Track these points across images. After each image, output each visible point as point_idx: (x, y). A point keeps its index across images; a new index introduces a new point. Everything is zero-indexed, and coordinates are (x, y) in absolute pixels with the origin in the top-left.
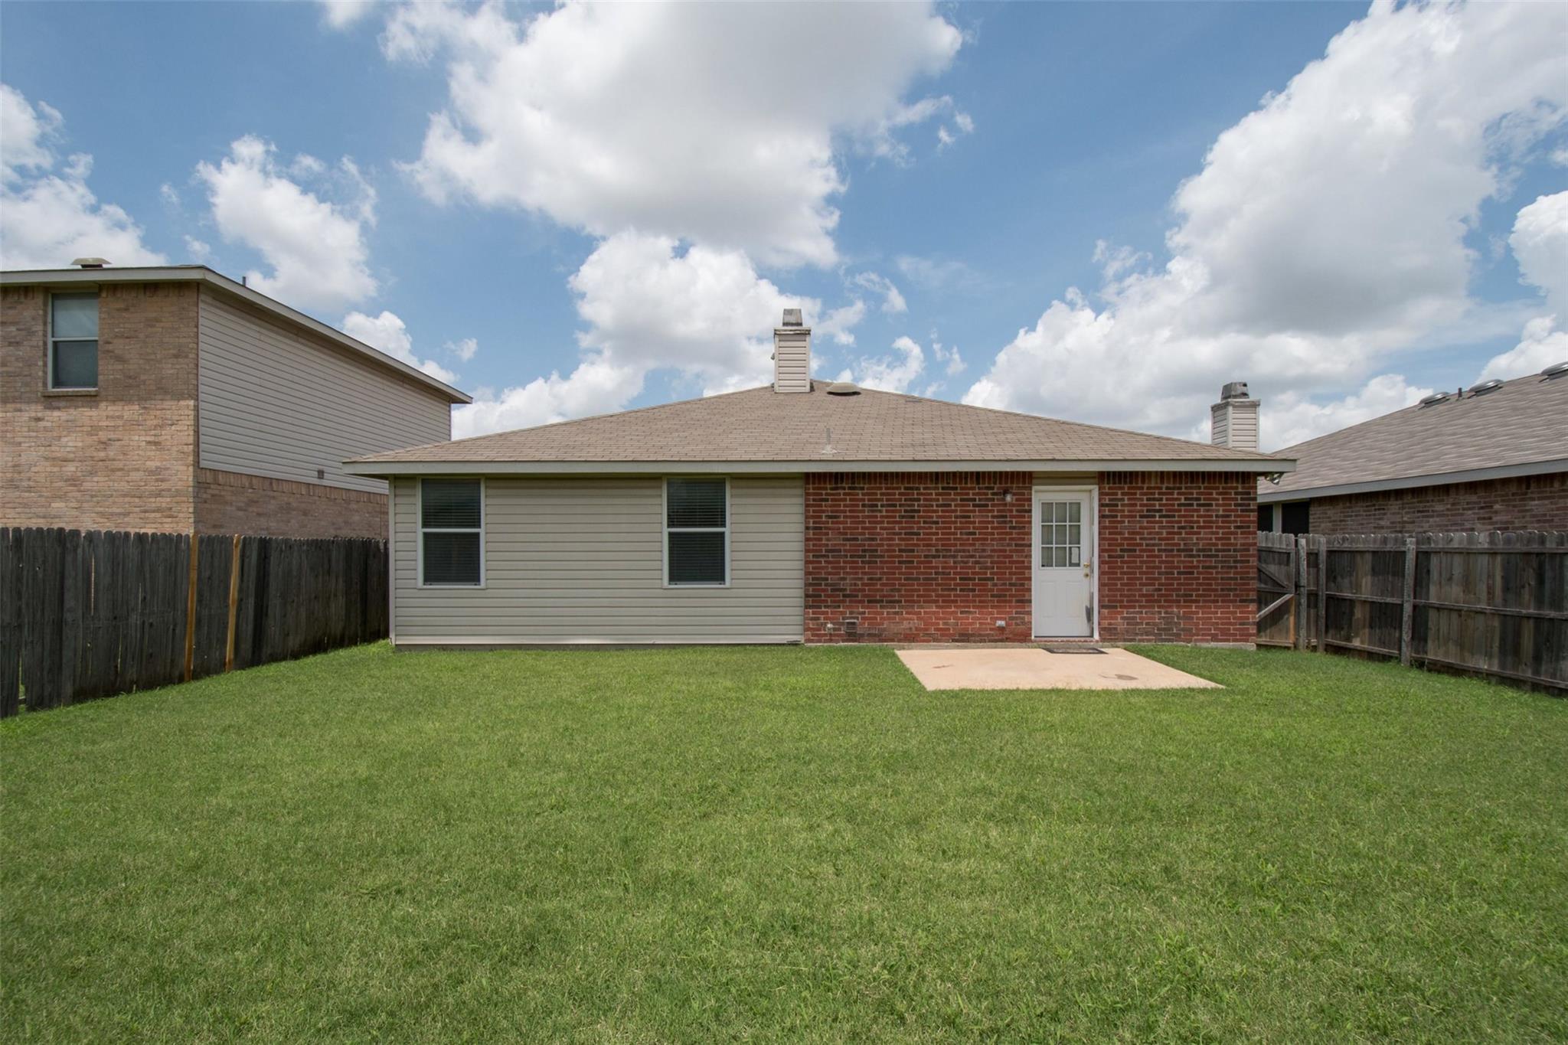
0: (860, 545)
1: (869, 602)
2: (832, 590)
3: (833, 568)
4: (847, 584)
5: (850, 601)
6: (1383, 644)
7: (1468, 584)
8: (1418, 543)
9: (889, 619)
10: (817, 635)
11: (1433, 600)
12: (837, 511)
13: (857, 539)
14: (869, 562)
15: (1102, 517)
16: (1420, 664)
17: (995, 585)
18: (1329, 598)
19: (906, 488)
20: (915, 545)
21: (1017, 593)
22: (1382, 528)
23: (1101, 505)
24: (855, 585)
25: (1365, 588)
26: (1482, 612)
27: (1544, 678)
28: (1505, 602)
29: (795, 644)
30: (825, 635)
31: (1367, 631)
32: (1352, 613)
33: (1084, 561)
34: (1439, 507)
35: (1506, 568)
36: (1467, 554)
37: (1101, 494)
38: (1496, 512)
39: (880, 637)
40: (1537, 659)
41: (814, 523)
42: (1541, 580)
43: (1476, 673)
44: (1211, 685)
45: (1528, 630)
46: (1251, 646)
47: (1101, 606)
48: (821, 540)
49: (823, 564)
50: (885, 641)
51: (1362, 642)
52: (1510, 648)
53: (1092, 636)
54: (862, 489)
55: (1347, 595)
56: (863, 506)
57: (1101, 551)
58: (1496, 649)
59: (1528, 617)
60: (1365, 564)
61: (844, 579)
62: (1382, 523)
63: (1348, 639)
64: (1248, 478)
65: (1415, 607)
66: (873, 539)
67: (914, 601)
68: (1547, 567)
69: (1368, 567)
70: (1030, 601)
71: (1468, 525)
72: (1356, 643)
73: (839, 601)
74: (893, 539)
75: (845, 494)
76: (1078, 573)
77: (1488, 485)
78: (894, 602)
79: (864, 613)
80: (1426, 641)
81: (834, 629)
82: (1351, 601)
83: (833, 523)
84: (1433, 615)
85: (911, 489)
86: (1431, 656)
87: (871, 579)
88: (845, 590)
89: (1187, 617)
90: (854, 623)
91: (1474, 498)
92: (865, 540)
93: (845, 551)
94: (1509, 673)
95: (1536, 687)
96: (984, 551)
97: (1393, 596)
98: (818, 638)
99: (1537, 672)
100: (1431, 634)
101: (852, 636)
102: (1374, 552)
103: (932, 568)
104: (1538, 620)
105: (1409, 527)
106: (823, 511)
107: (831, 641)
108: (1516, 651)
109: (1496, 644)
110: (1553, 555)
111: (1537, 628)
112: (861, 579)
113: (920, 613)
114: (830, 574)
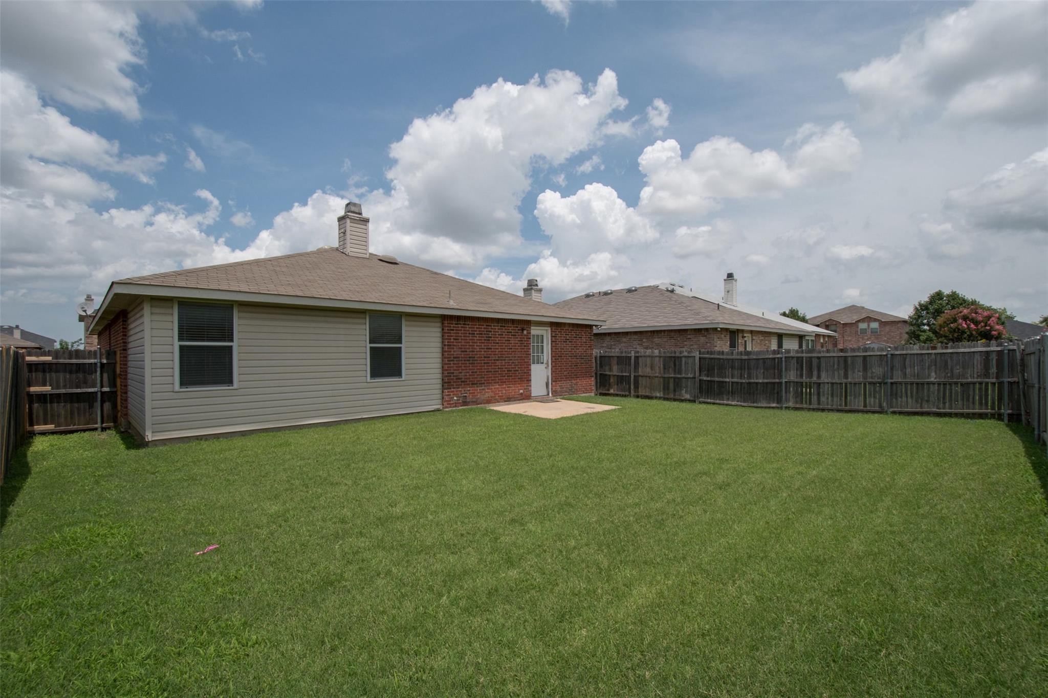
0: (468, 355)
1: (472, 384)
2: (456, 379)
3: (456, 367)
4: (462, 375)
5: (464, 385)
6: (622, 390)
7: (652, 368)
8: (635, 353)
9: (480, 393)
10: (450, 404)
11: (640, 373)
12: (458, 336)
13: (466, 351)
14: (472, 364)
15: (552, 342)
16: (638, 397)
17: (519, 373)
18: (601, 374)
19: (486, 325)
20: (490, 354)
21: (526, 378)
22: (603, 347)
23: (552, 336)
24: (466, 375)
25: (615, 371)
26: (657, 377)
27: (677, 397)
28: (664, 373)
29: (438, 410)
30: (453, 404)
31: (616, 386)
32: (610, 380)
33: (545, 362)
34: (624, 340)
35: (664, 361)
36: (652, 357)
37: (551, 331)
38: (644, 342)
39: (476, 403)
40: (675, 391)
41: (448, 342)
42: (675, 365)
43: (656, 398)
44: (614, 407)
45: (672, 381)
46: (593, 394)
47: (552, 381)
48: (451, 352)
49: (452, 365)
50: (478, 404)
51: (614, 391)
52: (666, 388)
53: (548, 394)
54: (469, 325)
55: (608, 373)
56: (469, 334)
57: (552, 357)
58: (662, 389)
59: (671, 378)
60: (615, 361)
61: (461, 373)
62: (603, 345)
63: (609, 390)
64: (591, 327)
65: (634, 376)
66: (473, 351)
67: (490, 383)
68: (677, 361)
69: (615, 362)
70: (531, 380)
71: (635, 347)
72: (612, 391)
73: (459, 385)
74: (481, 351)
75: (461, 327)
76: (543, 366)
77: (641, 333)
78: (482, 384)
79: (470, 390)
80: (638, 388)
81: (457, 400)
82: (609, 375)
83: (456, 342)
84: (640, 379)
85: (488, 326)
86: (640, 393)
87: (472, 372)
88: (462, 378)
89: (576, 384)
90: (466, 396)
91: (636, 337)
92: (470, 352)
93: (462, 357)
94: (666, 396)
95: (675, 400)
96: (515, 357)
97: (625, 373)
98: (450, 405)
99: (674, 395)
100: (640, 386)
101: (465, 403)
102: (618, 357)
103: (496, 366)
104: (675, 378)
105: (613, 347)
106: (452, 336)
107: (456, 406)
108: (668, 389)
109: (662, 387)
110: (678, 357)
111: (674, 381)
112: (468, 372)
113: (492, 389)
114: (455, 370)
